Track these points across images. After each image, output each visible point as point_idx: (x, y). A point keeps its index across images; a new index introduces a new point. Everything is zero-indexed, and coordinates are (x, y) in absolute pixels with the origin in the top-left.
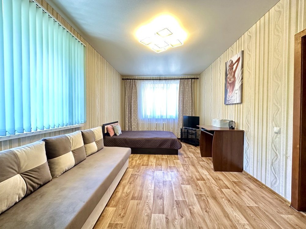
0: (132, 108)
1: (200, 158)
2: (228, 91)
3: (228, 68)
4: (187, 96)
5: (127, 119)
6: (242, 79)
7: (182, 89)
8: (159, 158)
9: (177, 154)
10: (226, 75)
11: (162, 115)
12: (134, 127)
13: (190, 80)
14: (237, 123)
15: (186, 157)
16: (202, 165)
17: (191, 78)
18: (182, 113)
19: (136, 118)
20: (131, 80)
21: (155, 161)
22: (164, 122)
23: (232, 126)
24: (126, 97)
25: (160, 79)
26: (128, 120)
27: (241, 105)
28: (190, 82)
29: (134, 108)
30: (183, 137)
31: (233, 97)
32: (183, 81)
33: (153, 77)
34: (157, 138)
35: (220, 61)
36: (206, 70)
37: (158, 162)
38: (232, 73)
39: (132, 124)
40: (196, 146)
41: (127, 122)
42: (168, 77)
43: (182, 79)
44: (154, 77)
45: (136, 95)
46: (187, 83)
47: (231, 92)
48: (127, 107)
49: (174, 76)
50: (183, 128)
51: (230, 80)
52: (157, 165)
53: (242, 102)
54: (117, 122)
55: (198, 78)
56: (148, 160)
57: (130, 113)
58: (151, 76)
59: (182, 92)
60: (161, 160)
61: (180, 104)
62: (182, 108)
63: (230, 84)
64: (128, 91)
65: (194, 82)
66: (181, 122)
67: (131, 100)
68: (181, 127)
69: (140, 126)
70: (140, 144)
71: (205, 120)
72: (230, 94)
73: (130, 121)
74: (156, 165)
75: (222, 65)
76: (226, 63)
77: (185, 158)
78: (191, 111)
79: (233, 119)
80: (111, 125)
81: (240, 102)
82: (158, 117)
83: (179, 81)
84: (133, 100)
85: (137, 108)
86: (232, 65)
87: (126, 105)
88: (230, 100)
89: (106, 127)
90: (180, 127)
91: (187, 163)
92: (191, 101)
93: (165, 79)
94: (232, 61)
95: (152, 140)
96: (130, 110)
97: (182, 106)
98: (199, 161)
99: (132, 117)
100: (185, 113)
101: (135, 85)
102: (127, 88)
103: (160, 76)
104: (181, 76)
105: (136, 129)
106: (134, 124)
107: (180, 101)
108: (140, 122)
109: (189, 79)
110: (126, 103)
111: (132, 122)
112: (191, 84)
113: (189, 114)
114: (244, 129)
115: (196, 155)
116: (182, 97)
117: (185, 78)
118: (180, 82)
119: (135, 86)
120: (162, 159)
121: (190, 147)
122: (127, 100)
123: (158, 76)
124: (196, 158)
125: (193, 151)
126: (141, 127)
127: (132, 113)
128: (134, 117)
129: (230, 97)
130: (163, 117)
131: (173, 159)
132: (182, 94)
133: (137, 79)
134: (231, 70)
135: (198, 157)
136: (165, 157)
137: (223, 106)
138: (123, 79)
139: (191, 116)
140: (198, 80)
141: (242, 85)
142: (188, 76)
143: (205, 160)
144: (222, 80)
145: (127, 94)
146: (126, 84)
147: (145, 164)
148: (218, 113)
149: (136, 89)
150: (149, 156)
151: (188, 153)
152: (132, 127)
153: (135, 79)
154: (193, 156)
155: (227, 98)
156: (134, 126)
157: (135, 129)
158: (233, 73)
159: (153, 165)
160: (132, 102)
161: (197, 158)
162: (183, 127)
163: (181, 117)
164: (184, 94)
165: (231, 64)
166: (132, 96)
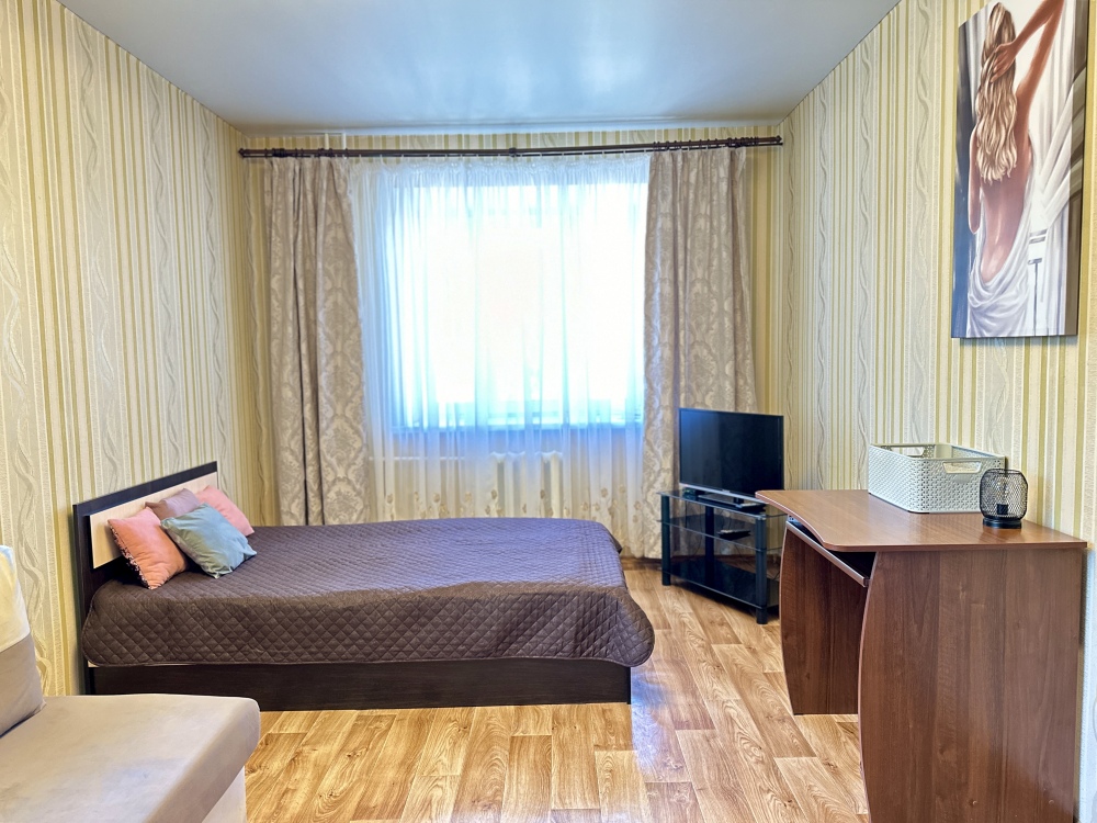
0: (322, 361)
1: (782, 720)
2: (978, 244)
3: (977, 71)
4: (700, 273)
5: (289, 441)
6: (1078, 152)
7: (669, 224)
8: (489, 739)
9: (625, 698)
10: (966, 120)
11: (535, 396)
12: (339, 493)
13: (725, 151)
14: (1041, 479)
15: (684, 715)
16: (793, 790)
17: (728, 143)
18: (670, 390)
19: (357, 432)
20: (308, 162)
21: (458, 771)
22: (547, 455)
23: (1003, 509)
24: (275, 284)
25: (514, 152)
26: (296, 446)
27: (1072, 352)
28: (723, 172)
29: (339, 358)
30: (677, 548)
31: (1011, 293)
32: (674, 161)
33: (463, 132)
34: (478, 585)
35: (924, 14)
36: (828, 83)
37: (476, 774)
38: (1004, 106)
39: (328, 477)
40: (762, 621)
41: (290, 459)
42: (566, 135)
43: (667, 146)
44: (475, 137)
45: (348, 270)
46: (705, 176)
47: (1000, 252)
48: (281, 354)
49: (610, 129)
50: (676, 492)
51: (991, 161)
52: (467, 800)
53: (1072, 329)
54: (211, 468)
55: (776, 141)
56: (407, 765)
57: (308, 393)
58: (446, 125)
59: (670, 239)
60: (500, 753)
61: (657, 324)
62: (668, 353)
63: (992, 188)
64: (285, 240)
65: (753, 165)
66: (665, 452)
67: (312, 303)
68: (664, 481)
69: (387, 484)
70: (354, 640)
71: (828, 435)
72: (994, 263)
73: (310, 456)
74: (457, 804)
75: (938, 47)
76: (965, 26)
77: (679, 725)
78: (728, 369)
79: (1008, 447)
80: (154, 498)
81: (1062, 333)
82: (510, 415)
83: (645, 159)
84: (329, 304)
85: (359, 359)
86: (1004, 46)
87: (274, 343)
88: (993, 308)
89: (98, 520)
90: (658, 486)
91: (688, 777)
92: (727, 306)
93: (545, 152)
94: (1007, 16)
95: (443, 605)
96: (306, 379)
97: (667, 338)
98: (770, 756)
99: (323, 425)
100: (689, 389)
101: (338, 198)
102: (277, 219)
103: (511, 131)
104: (663, 128)
105: (359, 507)
106: (341, 474)
107: (658, 308)
108: (387, 459)
109: (717, 144)
110: (275, 329)
111: (327, 458)
112: (732, 183)
113: (718, 396)
114: (1088, 529)
115: (754, 699)
116: (668, 275)
117: (690, 143)
118: (655, 168)
119: (339, 205)
120: (516, 744)
121: (723, 631)
122: (283, 305)
123: (500, 131)
124: (751, 729)
125: (740, 660)
126: (391, 490)
127: (322, 399)
128: (338, 423)
129: (992, 284)
130: (539, 415)
131: (594, 739)
132: (669, 254)
133: (348, 153)
134: (996, 83)
135: (769, 716)
136: (537, 720)
137: (944, 351)
138: (244, 153)
139: (729, 408)
140: (780, 152)
141: (1077, 198)
142: (710, 125)
143: (814, 742)
144: (936, 158)
145: (284, 262)
146: (267, 188)
147: (377, 798)
148: (908, 396)
149: (345, 226)
150: (420, 725)
151: (706, 682)
152: (331, 496)
153: (331, 154)
154: (737, 710)
155: (971, 294)
156: (343, 488)
157: (348, 509)
158: (1013, 109)
159: (441, 801)
160: (321, 317)
161: (763, 720)
162: (675, 483)
163: (665, 416)
164: (681, 256)
165: (999, 39)
166: (320, 280)
